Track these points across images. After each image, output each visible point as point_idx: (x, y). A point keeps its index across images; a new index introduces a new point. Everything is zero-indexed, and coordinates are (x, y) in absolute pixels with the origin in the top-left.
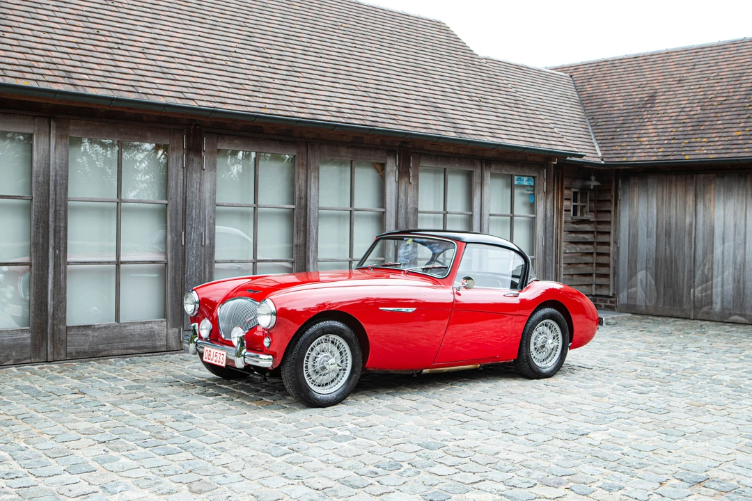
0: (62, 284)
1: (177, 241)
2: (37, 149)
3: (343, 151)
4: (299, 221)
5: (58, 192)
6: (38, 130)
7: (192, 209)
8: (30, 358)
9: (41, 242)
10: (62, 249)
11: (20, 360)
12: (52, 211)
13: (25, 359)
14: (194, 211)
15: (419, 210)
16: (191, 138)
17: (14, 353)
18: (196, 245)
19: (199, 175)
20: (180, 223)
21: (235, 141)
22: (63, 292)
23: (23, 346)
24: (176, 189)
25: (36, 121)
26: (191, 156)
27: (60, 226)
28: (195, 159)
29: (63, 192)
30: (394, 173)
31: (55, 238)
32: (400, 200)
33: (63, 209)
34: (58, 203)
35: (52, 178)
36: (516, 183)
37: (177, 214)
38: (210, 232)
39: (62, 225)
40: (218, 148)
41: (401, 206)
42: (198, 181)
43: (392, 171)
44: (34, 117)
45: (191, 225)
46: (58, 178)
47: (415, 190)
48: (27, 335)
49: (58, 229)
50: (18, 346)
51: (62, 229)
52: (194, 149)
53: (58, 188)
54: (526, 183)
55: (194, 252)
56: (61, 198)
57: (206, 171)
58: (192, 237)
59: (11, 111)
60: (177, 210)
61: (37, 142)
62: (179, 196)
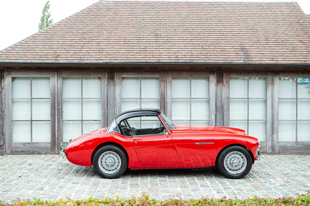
0: (61, 127)
1: (105, 113)
2: (51, 82)
3: (184, 74)
4: (161, 104)
5: (59, 96)
6: (52, 76)
7: (110, 100)
8: (50, 152)
9: (53, 113)
10: (61, 116)
11: (47, 153)
12: (56, 102)
13: (49, 152)
14: (111, 101)
15: (230, 97)
16: (110, 74)
17: (45, 150)
18: (113, 114)
19: (113, 87)
20: (106, 106)
21: (130, 74)
22: (61, 130)
23: (48, 148)
24: (104, 93)
25: (51, 73)
26: (110, 81)
27: (60, 108)
28: (111, 82)
29: (60, 96)
30: (214, 81)
31: (58, 112)
32: (218, 94)
33: (61, 102)
34: (59, 100)
35: (56, 92)
36: (299, 81)
37: (104, 102)
38: (119, 109)
39: (61, 107)
40: (122, 77)
41: (218, 96)
42: (113, 90)
43: (213, 80)
44: (50, 71)
45: (110, 107)
46: (59, 92)
47: (227, 89)
48: (49, 145)
49: (59, 109)
50: (47, 148)
51: (61, 109)
52: (111, 78)
53: (59, 95)
54: (308, 82)
55: (112, 117)
56: (60, 98)
57: (116, 86)
58: (111, 111)
59: (42, 70)
60: (104, 101)
61: (51, 80)
62: (105, 96)
